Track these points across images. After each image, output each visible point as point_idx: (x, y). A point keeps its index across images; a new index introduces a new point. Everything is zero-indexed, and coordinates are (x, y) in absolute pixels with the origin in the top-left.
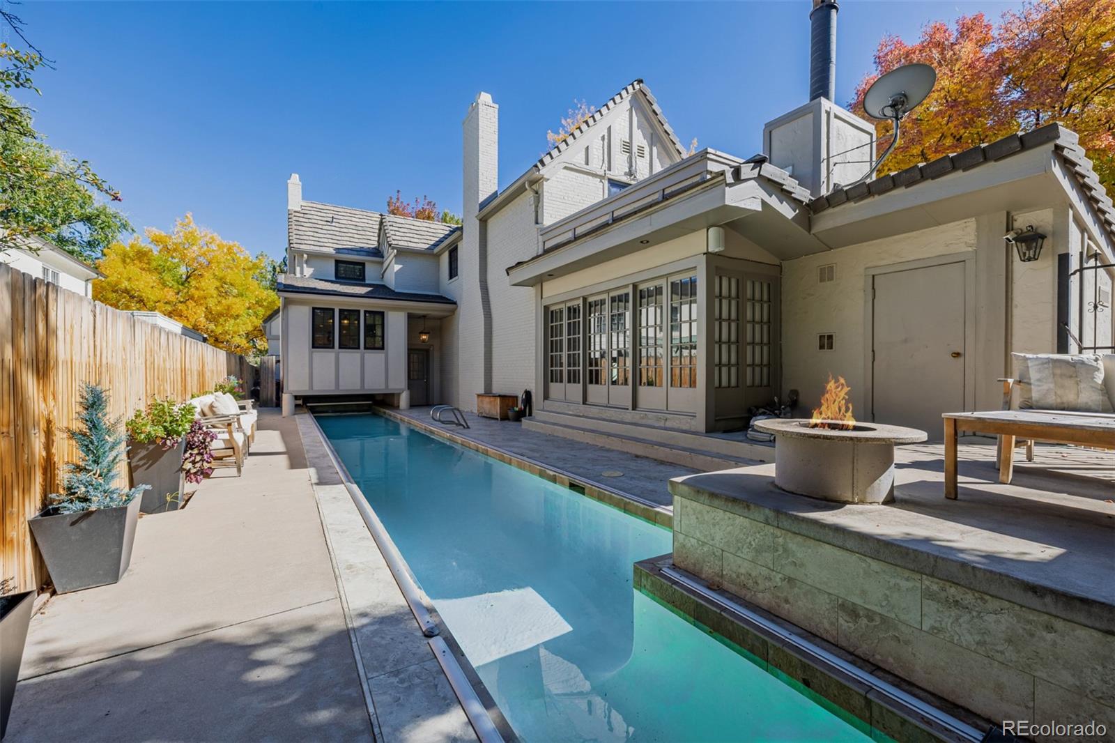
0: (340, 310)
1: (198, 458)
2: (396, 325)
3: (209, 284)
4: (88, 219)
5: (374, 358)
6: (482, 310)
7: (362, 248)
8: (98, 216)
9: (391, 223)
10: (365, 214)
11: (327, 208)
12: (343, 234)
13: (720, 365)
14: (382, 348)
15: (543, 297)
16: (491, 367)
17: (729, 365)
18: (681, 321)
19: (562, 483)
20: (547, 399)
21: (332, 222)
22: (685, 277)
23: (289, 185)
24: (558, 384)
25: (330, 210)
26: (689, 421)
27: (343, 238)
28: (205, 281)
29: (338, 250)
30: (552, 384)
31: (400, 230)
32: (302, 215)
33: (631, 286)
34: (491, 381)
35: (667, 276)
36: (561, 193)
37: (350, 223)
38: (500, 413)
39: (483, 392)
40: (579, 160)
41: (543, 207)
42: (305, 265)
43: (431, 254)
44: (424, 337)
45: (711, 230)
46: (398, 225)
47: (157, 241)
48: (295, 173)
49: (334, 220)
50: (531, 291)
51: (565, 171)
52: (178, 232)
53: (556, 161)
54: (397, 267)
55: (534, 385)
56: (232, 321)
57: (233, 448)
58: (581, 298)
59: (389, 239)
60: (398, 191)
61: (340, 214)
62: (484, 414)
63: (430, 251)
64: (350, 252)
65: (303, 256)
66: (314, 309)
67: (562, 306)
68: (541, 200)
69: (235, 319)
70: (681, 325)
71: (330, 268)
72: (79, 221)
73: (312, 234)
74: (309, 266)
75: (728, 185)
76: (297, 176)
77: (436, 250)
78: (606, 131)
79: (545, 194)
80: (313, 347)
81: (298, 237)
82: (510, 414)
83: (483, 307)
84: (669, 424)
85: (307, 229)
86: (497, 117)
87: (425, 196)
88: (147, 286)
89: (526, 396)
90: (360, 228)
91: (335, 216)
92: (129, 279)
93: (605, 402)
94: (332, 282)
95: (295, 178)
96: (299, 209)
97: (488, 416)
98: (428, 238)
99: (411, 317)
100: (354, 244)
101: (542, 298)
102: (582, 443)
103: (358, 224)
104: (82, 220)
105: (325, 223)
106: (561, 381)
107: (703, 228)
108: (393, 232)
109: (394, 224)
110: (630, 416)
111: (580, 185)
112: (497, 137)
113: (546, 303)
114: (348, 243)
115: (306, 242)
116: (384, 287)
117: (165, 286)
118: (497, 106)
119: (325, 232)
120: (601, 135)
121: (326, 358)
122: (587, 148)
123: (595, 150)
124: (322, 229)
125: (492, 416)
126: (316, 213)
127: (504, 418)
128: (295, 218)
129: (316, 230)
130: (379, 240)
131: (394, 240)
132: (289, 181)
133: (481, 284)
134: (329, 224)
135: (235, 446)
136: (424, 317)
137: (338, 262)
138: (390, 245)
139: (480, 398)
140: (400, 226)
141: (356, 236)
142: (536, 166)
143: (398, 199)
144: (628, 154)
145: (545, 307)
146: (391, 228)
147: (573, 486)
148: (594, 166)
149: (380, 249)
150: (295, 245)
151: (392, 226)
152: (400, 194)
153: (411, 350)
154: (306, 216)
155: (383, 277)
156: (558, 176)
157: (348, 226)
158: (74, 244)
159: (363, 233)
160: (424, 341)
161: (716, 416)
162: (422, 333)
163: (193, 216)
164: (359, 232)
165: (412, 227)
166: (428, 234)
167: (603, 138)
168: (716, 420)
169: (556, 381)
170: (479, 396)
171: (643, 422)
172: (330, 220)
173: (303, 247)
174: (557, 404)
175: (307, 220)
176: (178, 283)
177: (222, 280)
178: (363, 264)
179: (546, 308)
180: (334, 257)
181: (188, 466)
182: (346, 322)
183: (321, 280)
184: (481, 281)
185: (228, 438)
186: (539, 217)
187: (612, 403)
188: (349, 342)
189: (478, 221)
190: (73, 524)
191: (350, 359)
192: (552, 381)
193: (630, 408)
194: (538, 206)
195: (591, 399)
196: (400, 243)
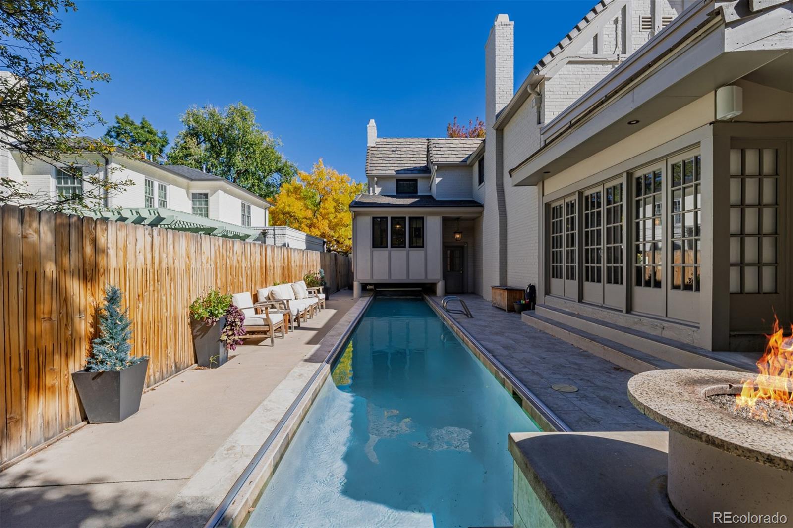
0: (392, 218)
1: (231, 333)
2: (433, 227)
3: (330, 205)
4: (279, 171)
5: (416, 254)
6: (498, 211)
7: (416, 167)
8: (284, 168)
9: (434, 145)
10: (420, 140)
11: (394, 140)
12: (403, 159)
13: (742, 264)
14: (423, 246)
15: (545, 194)
16: (506, 262)
17: (759, 264)
18: (684, 210)
19: (508, 389)
20: (548, 295)
21: (396, 150)
22: (689, 156)
23: (368, 128)
24: (558, 280)
25: (394, 141)
26: (691, 333)
27: (402, 162)
28: (328, 203)
29: (398, 172)
30: (553, 279)
31: (441, 149)
32: (376, 149)
33: (625, 175)
34: (506, 275)
35: (666, 157)
36: (565, 89)
37: (409, 149)
38: (507, 305)
39: (499, 285)
40: (586, 50)
41: (544, 106)
42: (376, 186)
43: (465, 165)
44: (458, 236)
45: (720, 91)
46: (440, 146)
47: (304, 180)
48: (372, 119)
49: (398, 149)
50: (534, 190)
51: (569, 66)
52: (315, 172)
53: (558, 58)
54: (438, 180)
55: (537, 280)
56: (344, 229)
57: (268, 325)
58: (577, 193)
59: (431, 158)
60: (455, 118)
61: (402, 143)
62: (496, 305)
63: (464, 163)
64: (407, 172)
65: (374, 179)
66: (374, 218)
67: (561, 202)
68: (542, 100)
69: (347, 227)
70: (684, 215)
71: (392, 186)
72: (275, 172)
73: (381, 162)
74: (378, 186)
75: (728, 25)
76: (373, 120)
77: (469, 162)
78: (620, 12)
79: (546, 93)
80: (374, 247)
81: (372, 165)
82: (516, 306)
83: (499, 207)
84: (667, 334)
85: (379, 159)
86: (513, 33)
87: (477, 118)
88: (298, 209)
89: (530, 289)
90: (415, 153)
91: (398, 146)
92: (289, 206)
93: (600, 302)
94: (392, 196)
95: (372, 122)
96: (375, 145)
97: (499, 307)
98: (464, 152)
99: (446, 221)
100: (410, 165)
101: (543, 195)
102: (567, 343)
103: (414, 149)
104: (276, 171)
105: (391, 152)
106: (561, 278)
107: (712, 91)
108: (435, 152)
109: (437, 145)
110: (623, 319)
111: (587, 76)
112: (512, 51)
113: (546, 200)
114: (406, 165)
115: (377, 168)
116: (431, 197)
117: (308, 209)
118: (513, 23)
119: (390, 159)
120: (614, 19)
121: (382, 254)
122: (596, 37)
123: (605, 36)
124: (388, 157)
125: (501, 307)
126: (385, 146)
127: (511, 309)
128: (371, 152)
129: (385, 158)
130: (427, 160)
131: (435, 158)
132: (368, 126)
133: (497, 187)
134: (393, 152)
135: (270, 324)
136: (458, 219)
137: (398, 181)
138: (432, 163)
139: (494, 290)
140: (442, 146)
141: (412, 159)
142: (536, 68)
143: (455, 124)
144: (649, 30)
145: (545, 204)
146: (434, 149)
147: (515, 395)
148: (605, 53)
149: (429, 167)
150: (369, 172)
151: (436, 147)
152: (457, 120)
153: (446, 247)
154: (379, 149)
155: (431, 189)
156: (560, 73)
157: (407, 152)
158: (273, 187)
159: (417, 156)
160: (457, 240)
161: (730, 331)
162: (456, 233)
163: (323, 161)
164: (415, 156)
165: (451, 145)
166: (465, 149)
167: (616, 22)
168: (730, 336)
169: (557, 277)
170: (494, 288)
171: (637, 327)
172: (394, 149)
173: (374, 172)
174: (555, 299)
175: (379, 152)
176: (314, 205)
177: (336, 201)
178: (415, 181)
179: (547, 205)
180: (395, 178)
181: (224, 338)
182: (398, 226)
183: (385, 196)
184: (497, 185)
185: (265, 317)
186: (541, 117)
187: (608, 303)
188: (398, 243)
189: (495, 131)
190: (93, 379)
191: (399, 254)
192: (553, 277)
193: (624, 310)
194: (540, 107)
195: (587, 298)
196: (440, 160)
